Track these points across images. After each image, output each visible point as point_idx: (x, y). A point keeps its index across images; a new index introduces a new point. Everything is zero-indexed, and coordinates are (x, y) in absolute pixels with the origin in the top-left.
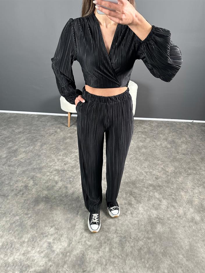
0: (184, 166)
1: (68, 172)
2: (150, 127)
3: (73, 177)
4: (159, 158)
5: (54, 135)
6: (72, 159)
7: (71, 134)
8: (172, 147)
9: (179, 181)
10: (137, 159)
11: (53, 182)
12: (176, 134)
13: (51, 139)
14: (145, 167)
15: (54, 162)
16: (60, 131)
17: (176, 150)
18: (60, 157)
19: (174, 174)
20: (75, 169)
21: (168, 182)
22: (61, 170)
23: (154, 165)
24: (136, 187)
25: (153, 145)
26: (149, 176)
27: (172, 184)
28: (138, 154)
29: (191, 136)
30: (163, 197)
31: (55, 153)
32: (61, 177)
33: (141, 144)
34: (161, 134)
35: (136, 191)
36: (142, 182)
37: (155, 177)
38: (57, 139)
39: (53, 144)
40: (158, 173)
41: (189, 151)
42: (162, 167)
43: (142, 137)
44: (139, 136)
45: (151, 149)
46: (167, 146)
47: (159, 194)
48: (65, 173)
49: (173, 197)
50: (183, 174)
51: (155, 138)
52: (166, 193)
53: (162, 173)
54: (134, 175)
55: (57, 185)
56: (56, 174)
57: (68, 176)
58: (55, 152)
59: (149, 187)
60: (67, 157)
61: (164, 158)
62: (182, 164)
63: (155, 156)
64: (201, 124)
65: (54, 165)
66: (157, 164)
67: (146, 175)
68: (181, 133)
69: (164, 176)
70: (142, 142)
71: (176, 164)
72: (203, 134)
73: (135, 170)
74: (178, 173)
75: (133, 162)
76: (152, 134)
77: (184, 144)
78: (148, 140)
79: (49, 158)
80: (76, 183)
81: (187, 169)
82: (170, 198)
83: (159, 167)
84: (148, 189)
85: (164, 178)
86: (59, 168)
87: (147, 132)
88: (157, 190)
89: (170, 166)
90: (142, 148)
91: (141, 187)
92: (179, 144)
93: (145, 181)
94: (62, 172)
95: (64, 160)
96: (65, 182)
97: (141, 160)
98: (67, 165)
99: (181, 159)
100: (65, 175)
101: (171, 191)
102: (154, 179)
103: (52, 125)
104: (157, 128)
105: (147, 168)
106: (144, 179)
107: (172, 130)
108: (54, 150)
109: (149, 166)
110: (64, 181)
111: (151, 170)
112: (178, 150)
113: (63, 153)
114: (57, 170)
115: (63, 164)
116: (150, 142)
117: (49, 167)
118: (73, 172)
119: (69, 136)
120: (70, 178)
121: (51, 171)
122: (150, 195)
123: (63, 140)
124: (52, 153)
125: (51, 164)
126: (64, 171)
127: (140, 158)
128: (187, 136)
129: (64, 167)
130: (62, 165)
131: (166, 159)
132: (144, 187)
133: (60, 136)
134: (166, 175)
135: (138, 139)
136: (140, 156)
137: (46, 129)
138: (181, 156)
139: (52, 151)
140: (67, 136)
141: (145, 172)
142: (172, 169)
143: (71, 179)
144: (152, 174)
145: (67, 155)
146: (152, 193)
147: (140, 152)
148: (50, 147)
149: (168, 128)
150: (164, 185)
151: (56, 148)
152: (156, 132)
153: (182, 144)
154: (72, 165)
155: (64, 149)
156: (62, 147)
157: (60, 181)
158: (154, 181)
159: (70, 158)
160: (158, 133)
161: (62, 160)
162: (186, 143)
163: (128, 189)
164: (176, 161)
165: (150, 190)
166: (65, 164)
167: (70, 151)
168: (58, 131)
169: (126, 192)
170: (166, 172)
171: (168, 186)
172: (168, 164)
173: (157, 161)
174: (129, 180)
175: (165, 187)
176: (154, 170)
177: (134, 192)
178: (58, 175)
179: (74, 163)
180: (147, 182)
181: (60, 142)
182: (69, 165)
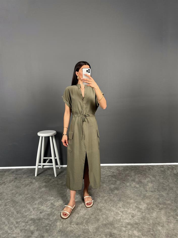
0: (155, 202)
1: (44, 220)
2: (117, 172)
3: (49, 225)
4: (131, 197)
5: (30, 186)
6: (48, 207)
7: (46, 183)
8: (140, 186)
9: (154, 216)
10: (111, 200)
11: (29, 233)
12: (141, 175)
13: (27, 189)
14: (120, 207)
15: (29, 212)
16: (35, 181)
17: (144, 188)
18: (36, 206)
19: (147, 210)
20: (51, 217)
21: (143, 218)
22: (36, 219)
23: (128, 204)
24: (115, 228)
25: (124, 187)
26: (125, 215)
27: (148, 220)
28: (111, 196)
29: (154, 176)
30: (142, 234)
31: (30, 203)
32: (37, 226)
33: (113, 186)
34: (128, 176)
35: (115, 231)
36: (119, 222)
37: (131, 216)
38: (33, 189)
39: (28, 194)
40: (133, 211)
41: (155, 189)
42: (136, 205)
43: (113, 180)
44: (110, 179)
45: (122, 190)
46: (136, 186)
47: (137, 231)
48: (41, 222)
49: (152, 233)
50: (155, 209)
51: (123, 180)
52: (143, 229)
53: (136, 211)
54: (111, 216)
55: (33, 236)
56: (31, 223)
57: (44, 225)
58: (30, 201)
59: (127, 226)
60: (42, 205)
61: (135, 197)
62: (152, 200)
63: (127, 195)
64: (160, 166)
65: (29, 214)
66: (131, 203)
67: (122, 214)
68: (145, 174)
69: (139, 214)
70: (114, 185)
71: (148, 201)
72: (163, 174)
73: (111, 211)
74: (151, 209)
75: (108, 204)
76: (121, 177)
77: (150, 183)
78: (118, 182)
79: (24, 208)
80: (53, 231)
81: (158, 204)
82: (149, 234)
83: (133, 206)
84: (126, 228)
85: (139, 215)
86: (35, 217)
87: (116, 176)
88: (135, 228)
89: (142, 203)
90: (114, 189)
91: (120, 227)
92: (145, 184)
93: (122, 220)
94: (38, 221)
95: (40, 208)
96: (42, 231)
97: (115, 201)
98: (43, 214)
99: (150, 196)
100: (41, 223)
101: (148, 227)
102: (130, 217)
103: (28, 176)
104: (124, 172)
105: (122, 208)
106: (120, 219)
107: (137, 173)
108: (29, 200)
109: (124, 206)
110: (40, 230)
111: (126, 209)
112: (146, 189)
113: (38, 201)
114: (33, 219)
115: (39, 212)
116: (120, 184)
117: (24, 218)
118: (50, 220)
119: (44, 185)
120: (46, 226)
121: (26, 221)
122: (130, 234)
123: (39, 190)
124: (28, 202)
125: (26, 214)
126: (39, 219)
127: (114, 199)
128: (151, 176)
129: (40, 216)
130: (38, 214)
131: (138, 197)
132: (123, 226)
133: (35, 186)
134: (141, 212)
135: (109, 182)
136: (114, 197)
137: (22, 181)
138: (150, 194)
139: (27, 200)
140: (42, 185)
141: (121, 211)
142: (145, 206)
143: (48, 228)
144: (127, 213)
145: (43, 203)
146: (131, 232)
147: (113, 194)
148: (25, 197)
149: (133, 171)
150: (141, 222)
151: (32, 197)
152: (124, 175)
153: (148, 183)
154: (48, 213)
155: (40, 198)
156: (37, 196)
157: (36, 230)
158: (130, 219)
159: (45, 206)
160: (125, 176)
161: (37, 208)
162: (152, 182)
163: (107, 230)
164: (147, 198)
165: (128, 229)
166: (41, 213)
167: (46, 199)
168: (33, 182)
169: (106, 234)
170: (140, 210)
171: (144, 222)
172: (140, 202)
173: (130, 200)
174: (107, 221)
175: (142, 224)
176: (128, 209)
177: (113, 234)
178: (34, 225)
179: (50, 210)
180: (125, 221)
181: (35, 191)
182: (44, 213)
